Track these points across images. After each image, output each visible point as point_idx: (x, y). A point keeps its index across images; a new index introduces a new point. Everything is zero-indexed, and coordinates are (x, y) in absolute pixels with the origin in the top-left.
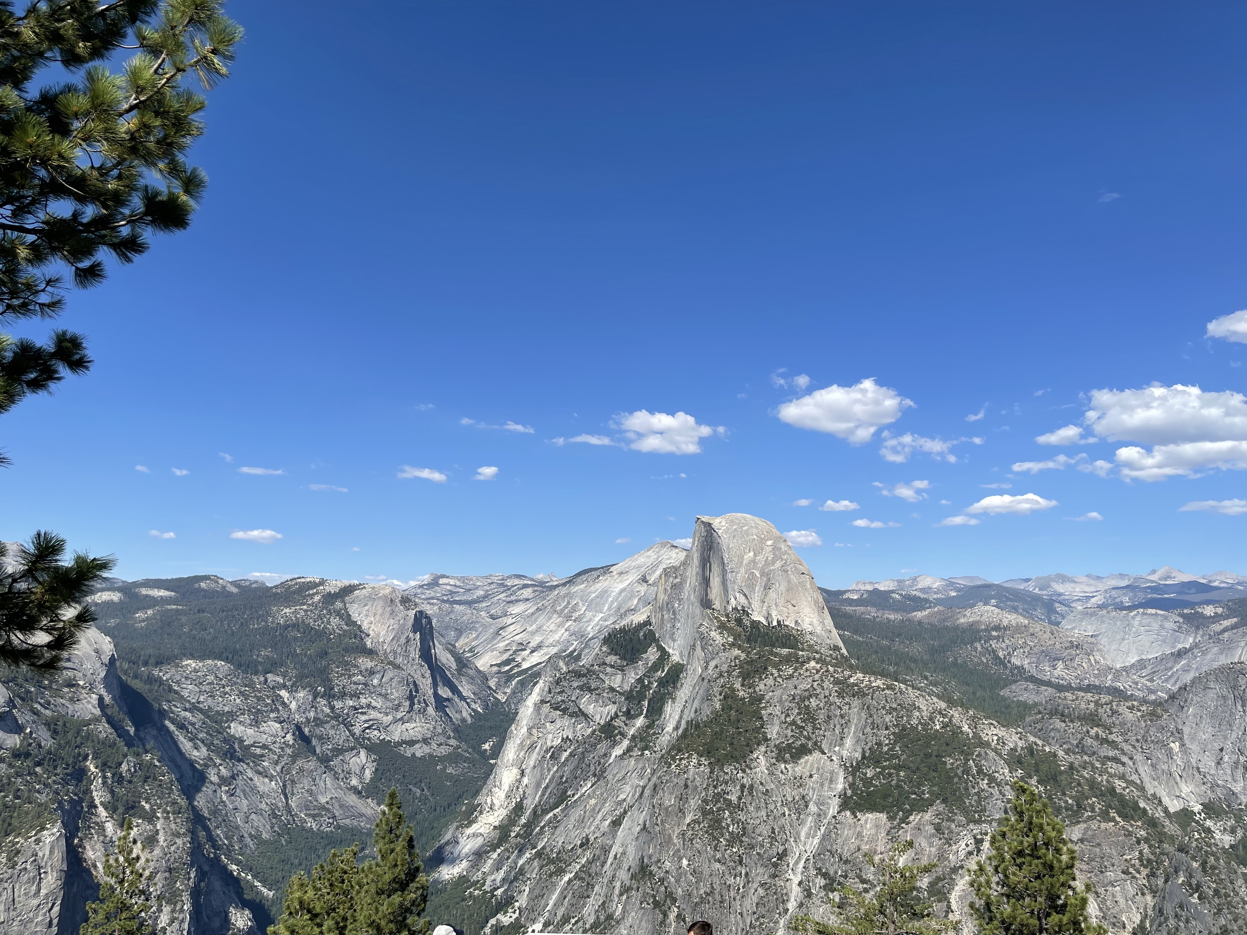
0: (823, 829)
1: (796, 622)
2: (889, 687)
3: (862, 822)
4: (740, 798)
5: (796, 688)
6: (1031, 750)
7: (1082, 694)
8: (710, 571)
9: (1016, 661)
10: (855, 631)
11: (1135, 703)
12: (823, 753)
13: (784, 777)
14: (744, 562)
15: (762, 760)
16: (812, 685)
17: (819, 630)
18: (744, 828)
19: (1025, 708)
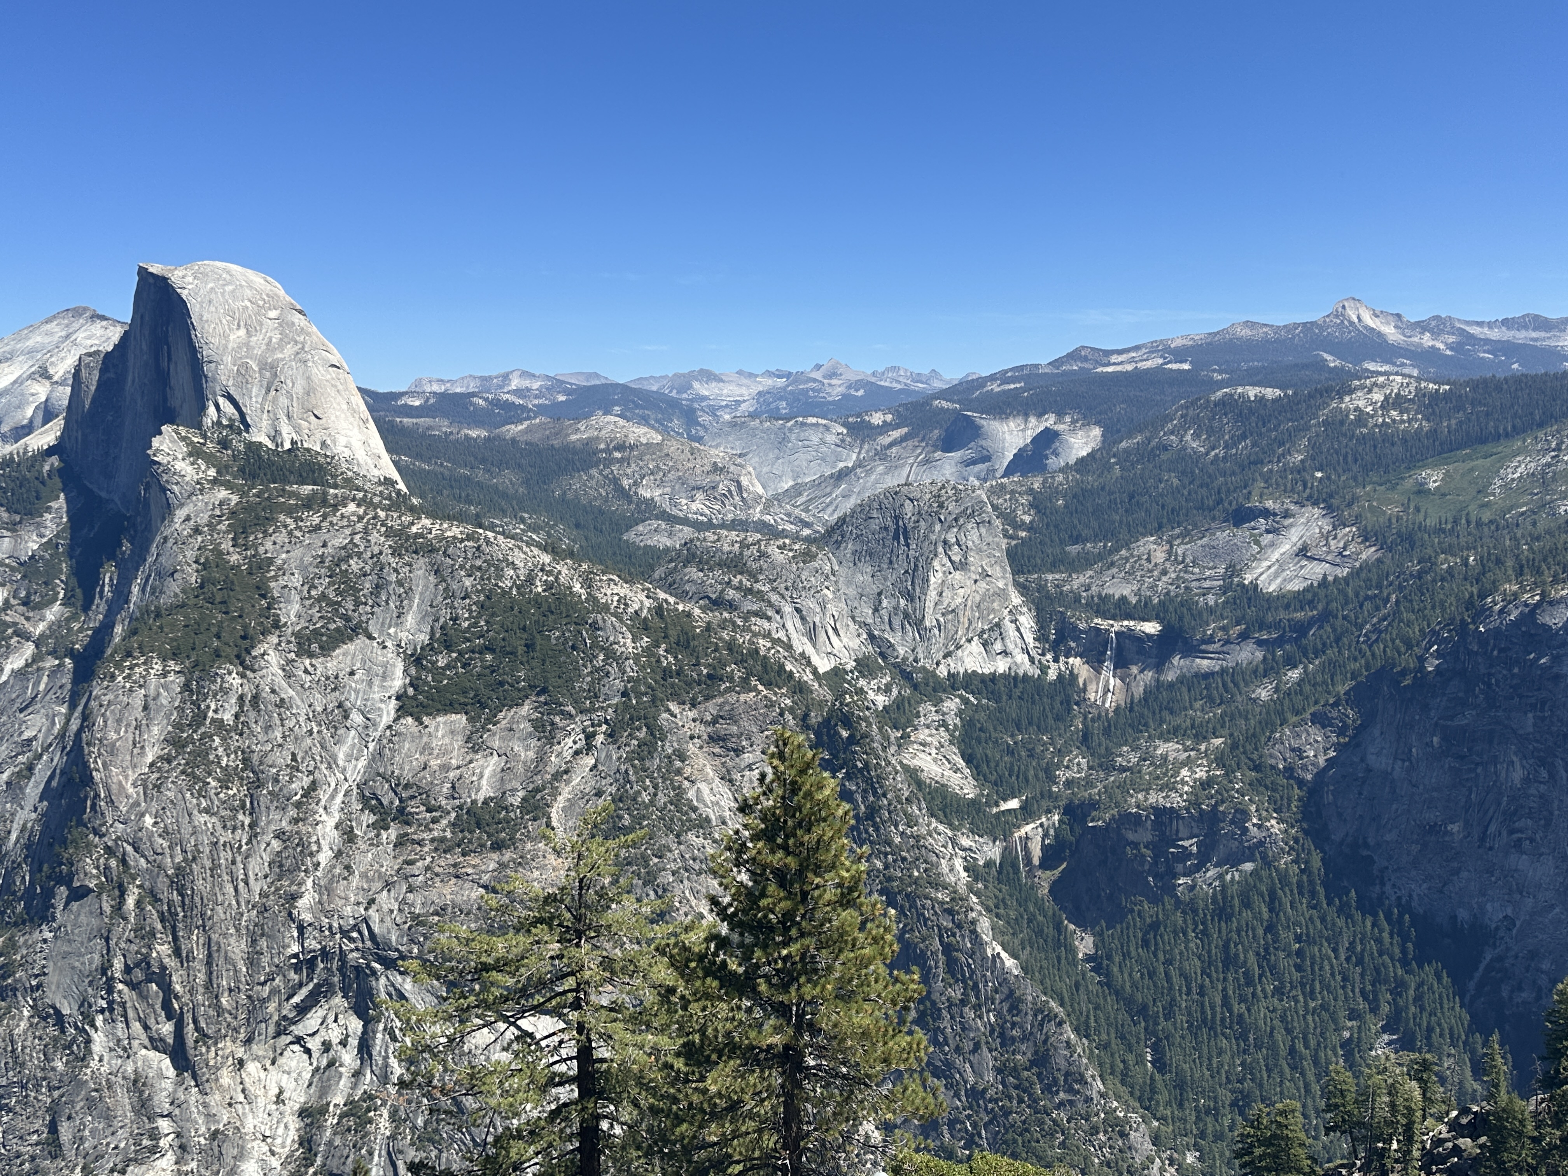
0: (371, 746)
1: (324, 444)
2: (469, 538)
3: (431, 729)
4: (237, 716)
5: (324, 545)
6: (659, 610)
7: (726, 533)
8: (169, 359)
9: (645, 493)
10: (419, 456)
11: (787, 541)
12: (370, 637)
13: (309, 678)
14: (230, 346)
15: (273, 658)
16: (352, 539)
17: (361, 455)
18: (245, 761)
19: (655, 555)
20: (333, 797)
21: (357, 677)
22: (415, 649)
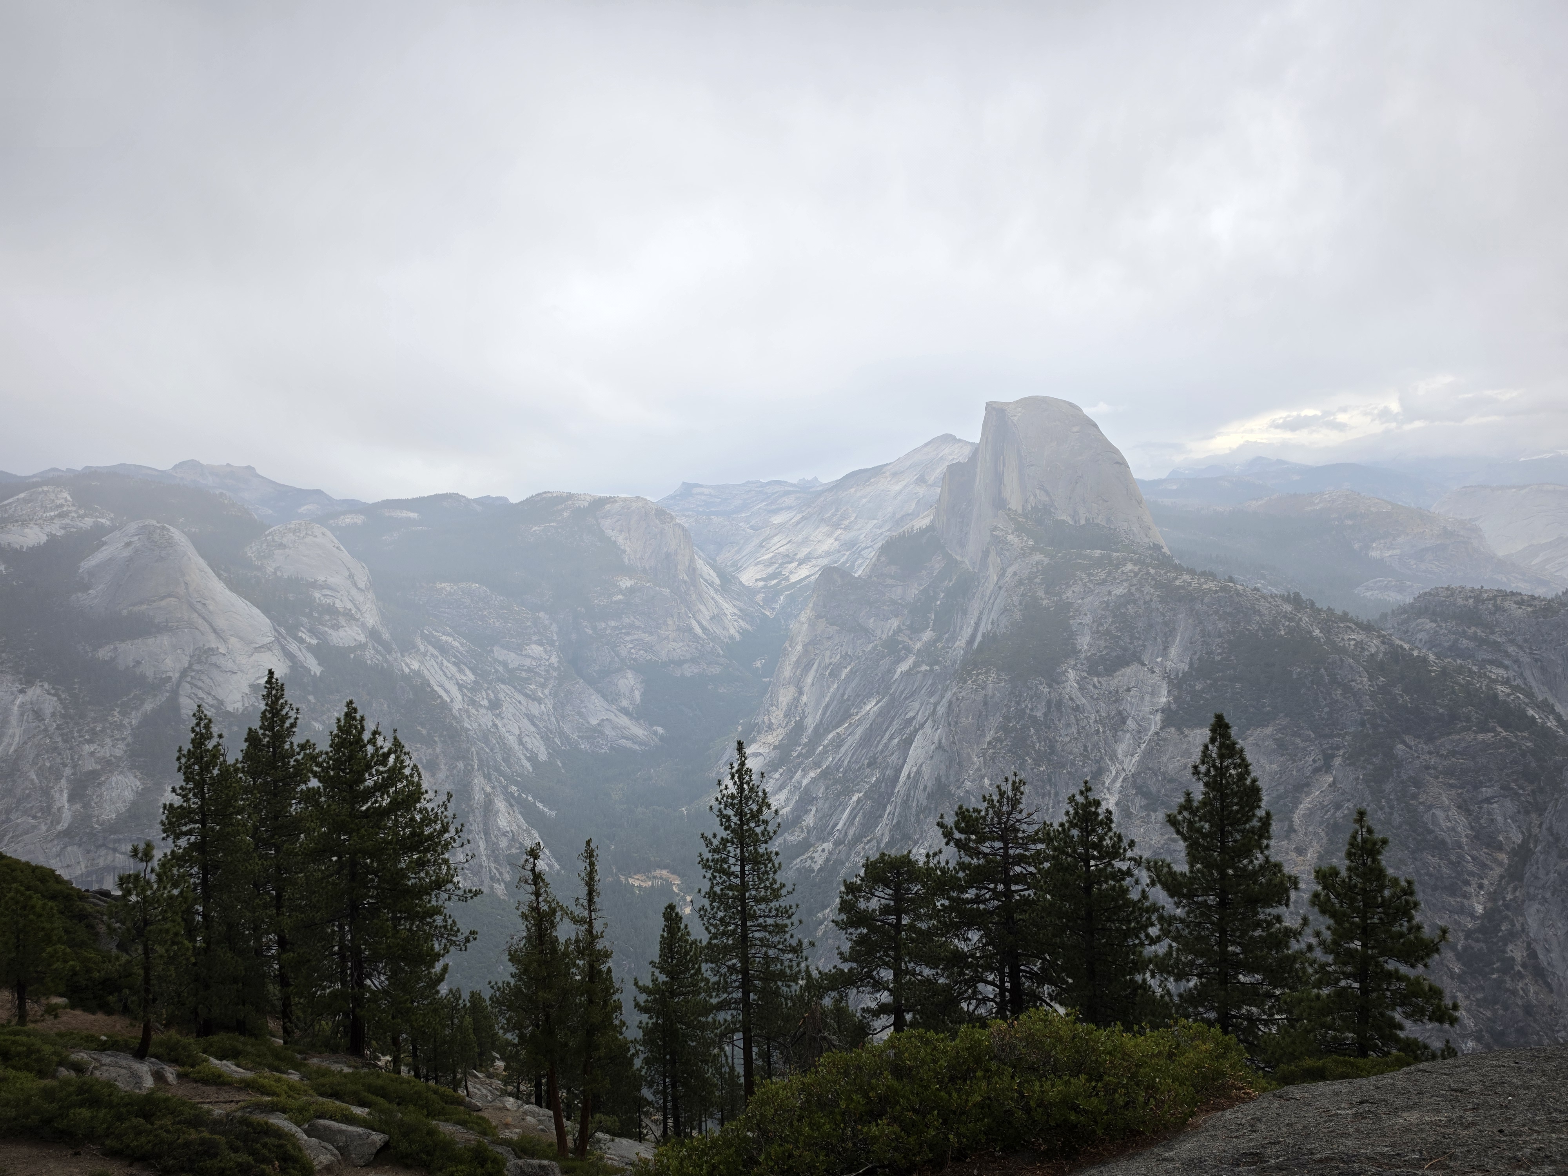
0: (1143, 746)
1: (1109, 520)
4: (1045, 715)
5: (1110, 594)
6: (1394, 655)
8: (1004, 465)
9: (1375, 554)
12: (1144, 665)
13: (1096, 691)
14: (1046, 454)
15: (1072, 675)
16: (1130, 590)
18: (1052, 746)
20: (1114, 781)
21: (1132, 693)
22: (1177, 675)
